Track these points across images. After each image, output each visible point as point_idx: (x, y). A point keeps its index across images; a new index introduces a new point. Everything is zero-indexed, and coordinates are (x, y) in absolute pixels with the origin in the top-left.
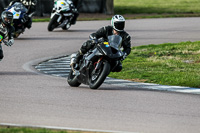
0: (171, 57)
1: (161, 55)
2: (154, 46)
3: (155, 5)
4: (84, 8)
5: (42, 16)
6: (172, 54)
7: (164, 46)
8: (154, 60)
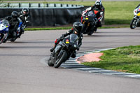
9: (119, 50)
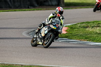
0: (98, 28)
1: (93, 27)
2: (89, 23)
3: (85, 2)
4: (50, 3)
5: (28, 8)
6: (99, 26)
7: (94, 22)
8: (90, 30)
9: (79, 25)
